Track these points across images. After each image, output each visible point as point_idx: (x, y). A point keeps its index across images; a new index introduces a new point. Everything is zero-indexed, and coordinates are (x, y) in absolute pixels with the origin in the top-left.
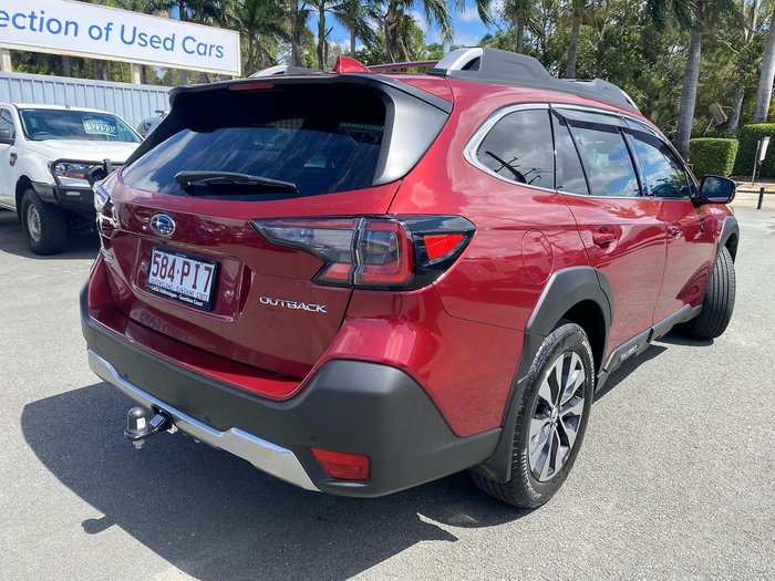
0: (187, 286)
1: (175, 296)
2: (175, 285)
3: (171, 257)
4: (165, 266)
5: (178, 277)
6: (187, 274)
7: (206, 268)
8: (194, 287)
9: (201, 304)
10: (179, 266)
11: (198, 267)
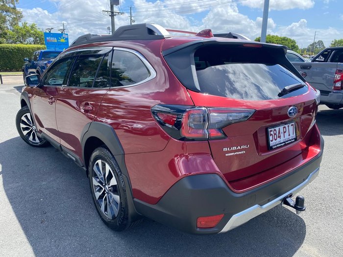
0: (287, 137)
1: (284, 144)
2: (282, 140)
3: (277, 129)
4: (275, 134)
5: (282, 135)
6: (285, 132)
7: (292, 125)
8: (289, 135)
9: (294, 140)
10: (282, 130)
11: (288, 126)
